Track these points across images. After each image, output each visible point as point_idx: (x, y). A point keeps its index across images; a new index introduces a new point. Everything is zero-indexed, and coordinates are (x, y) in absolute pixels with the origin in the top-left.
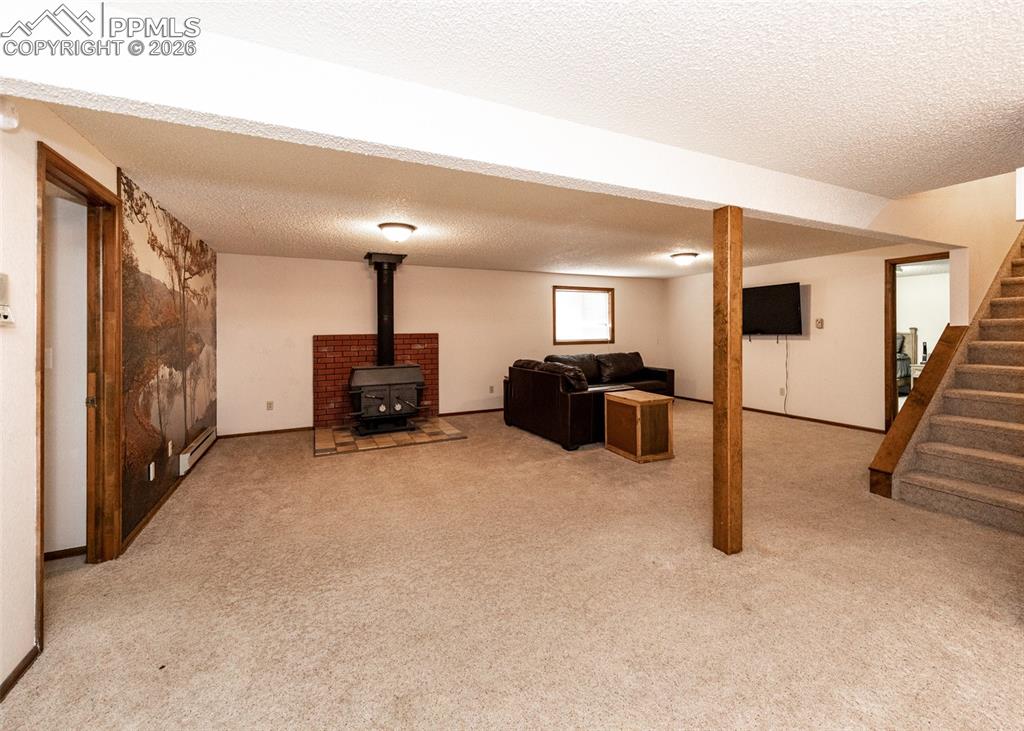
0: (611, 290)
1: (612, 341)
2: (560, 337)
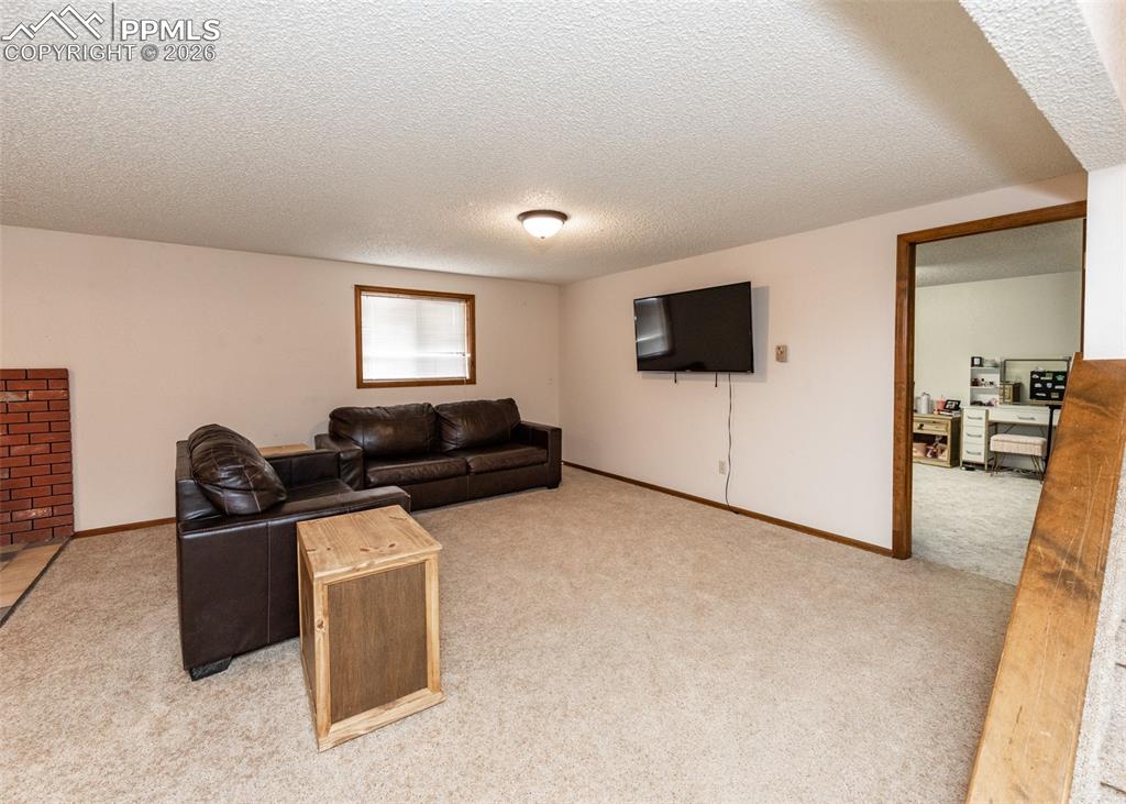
0: (469, 299)
1: (472, 381)
2: (369, 374)
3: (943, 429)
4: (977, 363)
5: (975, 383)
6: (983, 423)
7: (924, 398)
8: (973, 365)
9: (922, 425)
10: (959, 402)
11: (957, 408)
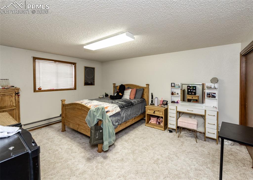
3: (162, 114)
4: (173, 86)
5: (172, 94)
6: (175, 112)
7: (156, 99)
8: (172, 86)
9: (154, 112)
10: (167, 101)
11: (167, 104)
